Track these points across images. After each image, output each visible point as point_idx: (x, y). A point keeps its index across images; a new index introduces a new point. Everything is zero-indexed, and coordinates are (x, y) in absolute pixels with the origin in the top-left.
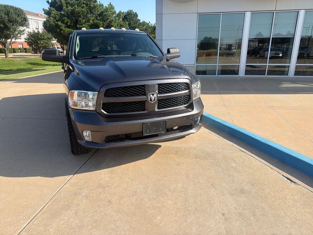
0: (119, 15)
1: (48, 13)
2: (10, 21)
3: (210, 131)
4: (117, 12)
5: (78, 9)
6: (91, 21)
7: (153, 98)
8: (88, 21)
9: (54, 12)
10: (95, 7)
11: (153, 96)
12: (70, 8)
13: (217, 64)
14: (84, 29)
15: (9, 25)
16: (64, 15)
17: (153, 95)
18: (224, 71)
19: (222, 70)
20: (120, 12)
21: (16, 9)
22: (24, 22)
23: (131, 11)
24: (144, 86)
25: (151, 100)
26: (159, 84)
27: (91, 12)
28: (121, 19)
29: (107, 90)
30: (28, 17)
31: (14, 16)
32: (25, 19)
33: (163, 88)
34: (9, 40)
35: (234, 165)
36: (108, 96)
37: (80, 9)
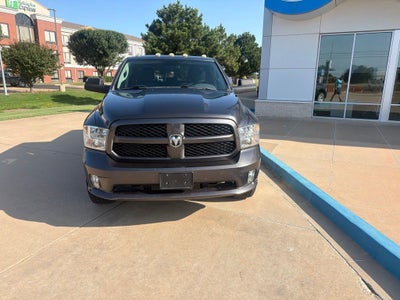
0: (230, 39)
1: (145, 38)
2: (109, 47)
3: (286, 195)
4: (228, 35)
5: (178, 33)
6: (192, 47)
7: (176, 141)
8: (189, 47)
9: (153, 37)
10: (198, 29)
11: (177, 140)
12: (170, 31)
13: (346, 103)
14: (186, 55)
15: (108, 51)
16: (162, 40)
17: (176, 137)
18: (356, 114)
19: (353, 111)
20: (232, 35)
21: (118, 34)
22: (124, 48)
23: (247, 34)
24: (164, 125)
25: (174, 144)
26: (186, 124)
27: (193, 36)
28: (232, 44)
29: (118, 128)
30: (129, 42)
31: (115, 42)
32: (126, 45)
33: (191, 130)
34: (107, 68)
35: (291, 250)
36: (119, 135)
37: (180, 32)
